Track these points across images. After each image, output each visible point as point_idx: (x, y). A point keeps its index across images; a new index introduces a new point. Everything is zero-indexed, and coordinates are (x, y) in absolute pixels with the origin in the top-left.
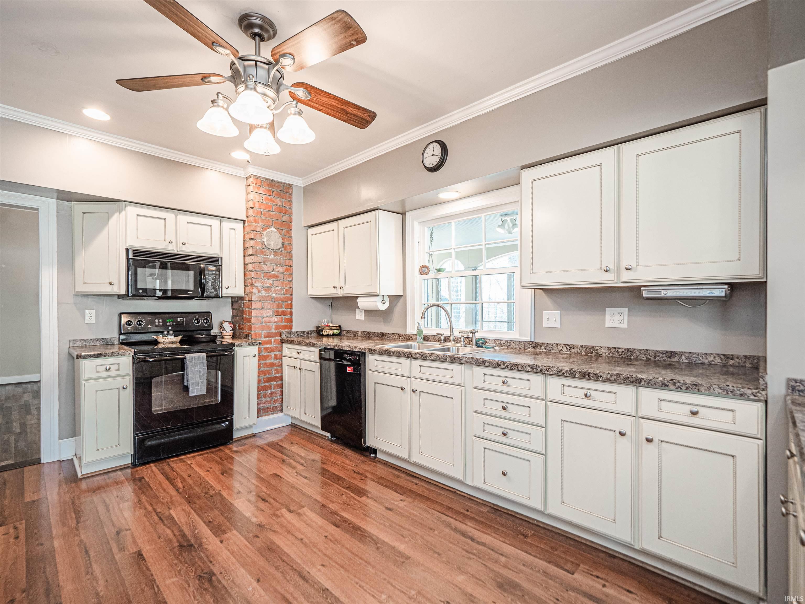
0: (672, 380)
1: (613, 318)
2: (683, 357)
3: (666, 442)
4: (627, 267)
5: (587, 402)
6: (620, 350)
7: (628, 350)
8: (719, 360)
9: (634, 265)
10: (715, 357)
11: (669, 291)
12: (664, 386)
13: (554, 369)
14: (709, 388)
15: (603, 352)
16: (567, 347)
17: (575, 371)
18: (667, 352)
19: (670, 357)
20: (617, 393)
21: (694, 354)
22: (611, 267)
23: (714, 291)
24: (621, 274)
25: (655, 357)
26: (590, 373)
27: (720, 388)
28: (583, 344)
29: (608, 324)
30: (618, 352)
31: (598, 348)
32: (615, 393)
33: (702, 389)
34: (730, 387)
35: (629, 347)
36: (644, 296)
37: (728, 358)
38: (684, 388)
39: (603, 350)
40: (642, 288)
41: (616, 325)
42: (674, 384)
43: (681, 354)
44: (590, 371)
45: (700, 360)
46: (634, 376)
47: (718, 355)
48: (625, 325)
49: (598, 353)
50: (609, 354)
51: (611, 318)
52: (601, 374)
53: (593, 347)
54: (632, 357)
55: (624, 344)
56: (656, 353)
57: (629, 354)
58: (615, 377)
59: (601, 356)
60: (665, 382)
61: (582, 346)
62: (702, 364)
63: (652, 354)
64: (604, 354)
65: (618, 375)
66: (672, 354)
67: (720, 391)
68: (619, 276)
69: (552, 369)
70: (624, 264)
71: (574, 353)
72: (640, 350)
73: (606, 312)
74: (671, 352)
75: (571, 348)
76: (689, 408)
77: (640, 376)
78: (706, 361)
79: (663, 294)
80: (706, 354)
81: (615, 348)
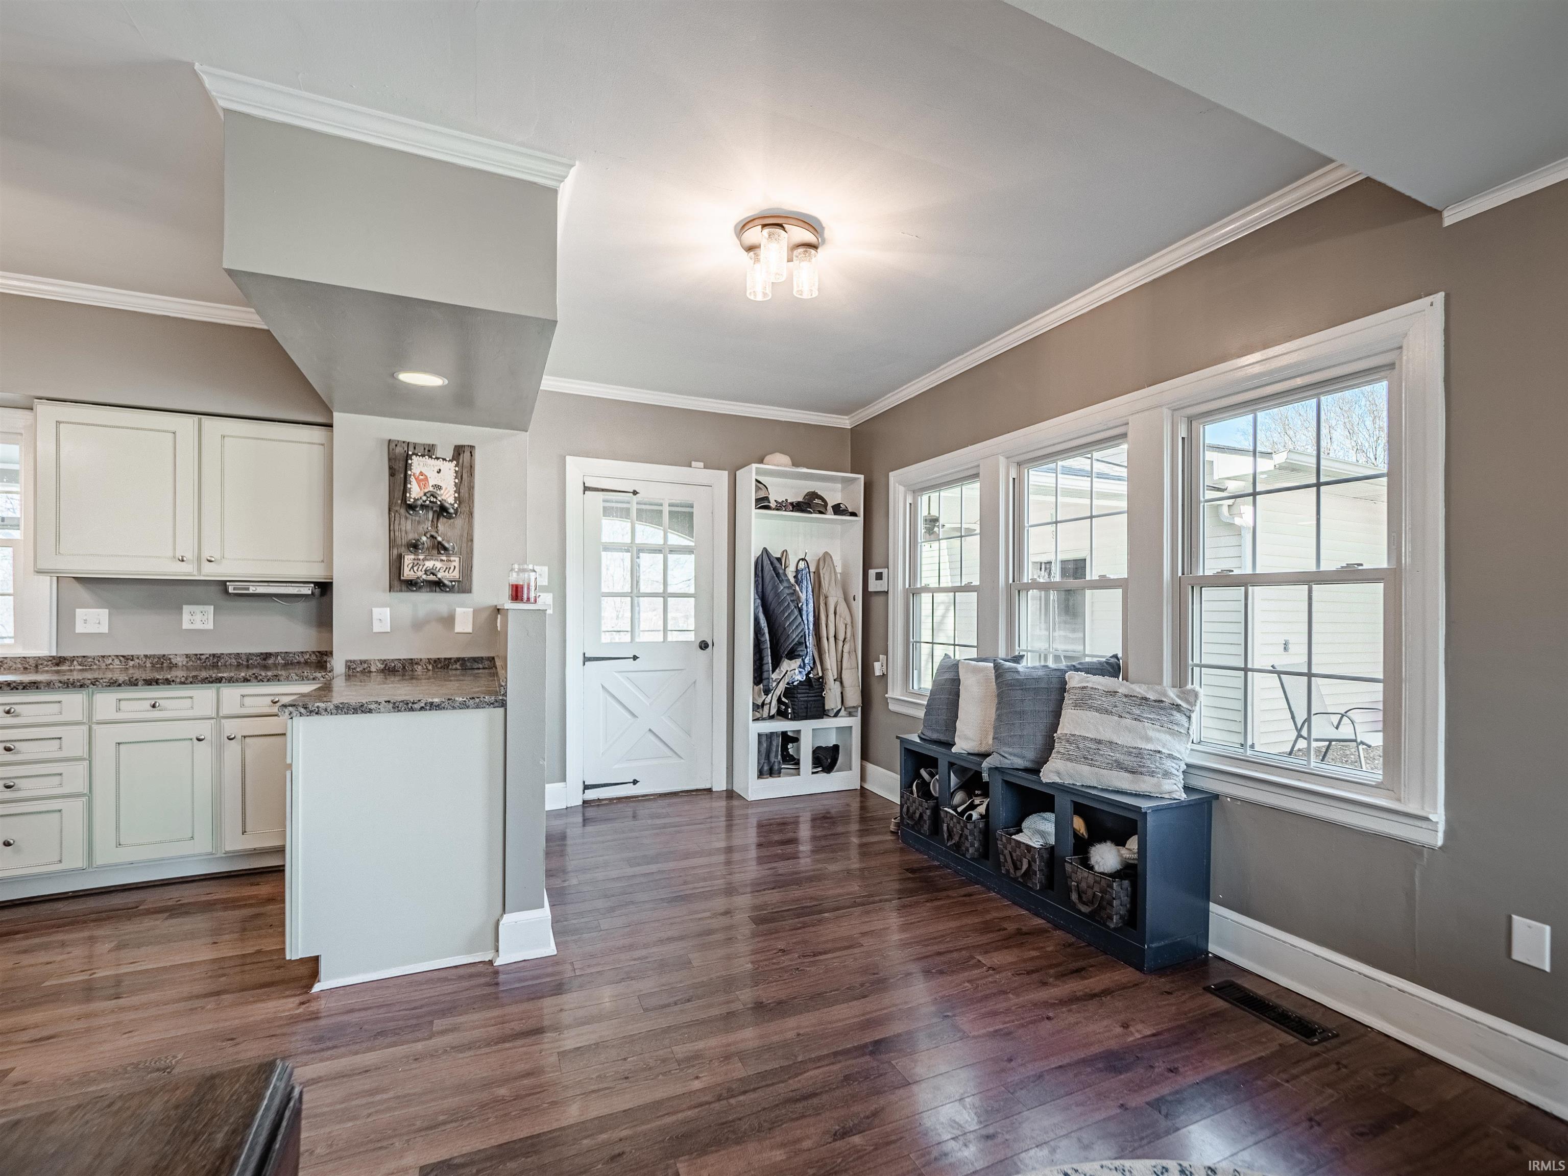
0: (254, 674)
1: (194, 617)
2: (279, 657)
3: (249, 736)
4: (209, 558)
5: (156, 714)
6: (202, 657)
7: (214, 655)
8: (314, 658)
9: (217, 555)
10: (310, 655)
11: (258, 588)
12: (246, 680)
13: (104, 680)
14: (288, 677)
15: (180, 661)
16: (121, 658)
17: (136, 680)
18: (262, 654)
19: (265, 659)
20: (195, 697)
21: (290, 653)
22: (188, 556)
23: (302, 589)
24: (202, 566)
25: (248, 661)
26: (158, 679)
27: (297, 675)
28: (148, 653)
29: (186, 625)
30: (200, 659)
31: (171, 657)
32: (191, 698)
33: (282, 678)
34: (305, 673)
35: (215, 653)
36: (230, 591)
37: (322, 654)
38: (266, 680)
39: (179, 659)
40: (228, 583)
41: (198, 626)
42: (256, 678)
43: (277, 655)
44: (158, 677)
45: (296, 659)
46: (214, 675)
47: (314, 652)
48: (210, 626)
49: (171, 663)
50: (187, 662)
51: (190, 617)
52: (174, 679)
53: (164, 655)
54: (220, 664)
55: (207, 649)
56: (249, 656)
57: (215, 660)
58: (191, 680)
59: (176, 665)
60: (248, 677)
61: (146, 656)
62: (299, 663)
63: (244, 657)
64: (180, 664)
65: (194, 677)
66: (267, 656)
67: (297, 678)
68: (199, 569)
69: (101, 681)
70: (206, 554)
71: (133, 666)
72: (230, 654)
73: (184, 611)
74: (266, 653)
75: (127, 659)
76: (269, 699)
77: (220, 675)
78: (302, 660)
79: (252, 590)
80: (302, 652)
81: (196, 655)
